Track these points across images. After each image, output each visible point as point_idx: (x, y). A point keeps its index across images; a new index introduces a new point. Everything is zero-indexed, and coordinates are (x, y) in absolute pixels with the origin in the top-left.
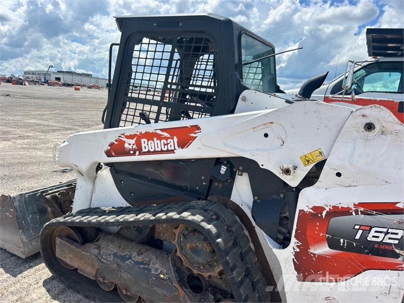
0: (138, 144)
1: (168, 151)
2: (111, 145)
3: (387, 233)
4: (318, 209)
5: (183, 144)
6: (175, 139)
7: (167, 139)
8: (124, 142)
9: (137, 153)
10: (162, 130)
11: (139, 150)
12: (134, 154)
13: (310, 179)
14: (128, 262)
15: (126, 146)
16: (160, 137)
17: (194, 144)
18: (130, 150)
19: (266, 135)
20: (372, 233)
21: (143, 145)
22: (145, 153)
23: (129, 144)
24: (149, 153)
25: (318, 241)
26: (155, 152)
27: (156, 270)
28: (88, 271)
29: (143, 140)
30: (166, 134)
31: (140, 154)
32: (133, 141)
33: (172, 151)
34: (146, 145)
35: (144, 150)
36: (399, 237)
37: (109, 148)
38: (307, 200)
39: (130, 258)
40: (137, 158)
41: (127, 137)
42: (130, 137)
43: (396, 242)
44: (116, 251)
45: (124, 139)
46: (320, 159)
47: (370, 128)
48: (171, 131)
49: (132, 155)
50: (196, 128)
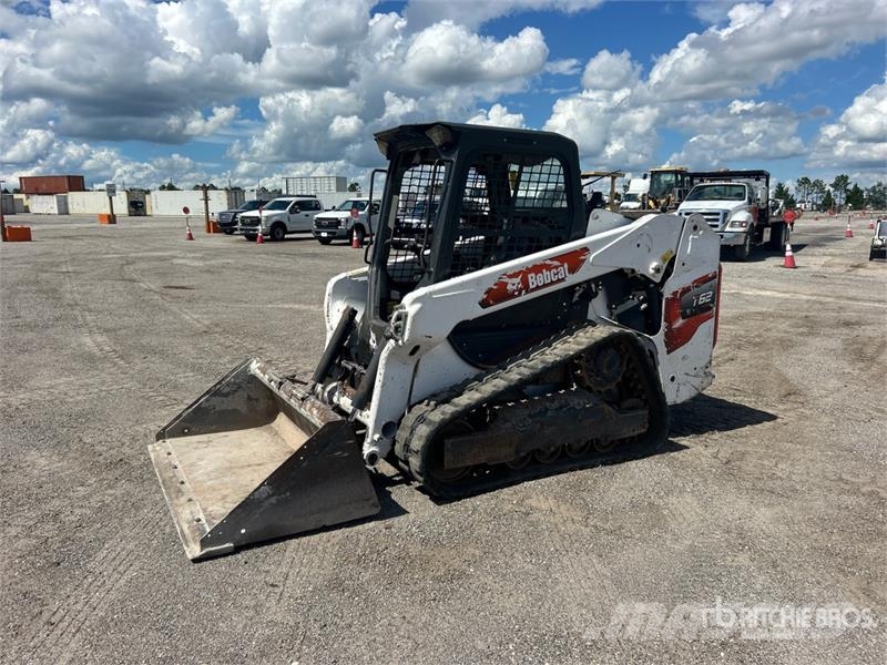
0: (525, 282)
1: (559, 281)
2: (489, 292)
3: (706, 296)
4: (675, 293)
5: (572, 270)
6: (566, 266)
7: (557, 267)
8: (507, 283)
9: (524, 292)
10: (552, 259)
11: (526, 288)
12: (520, 294)
13: (668, 273)
14: (549, 413)
15: (509, 287)
16: (549, 268)
17: (583, 267)
18: (515, 291)
19: (638, 245)
20: (701, 298)
21: (530, 281)
22: (533, 290)
23: (513, 284)
24: (538, 288)
25: (676, 318)
26: (545, 286)
29: (529, 276)
30: (556, 263)
31: (527, 292)
32: (518, 280)
33: (563, 279)
34: (533, 280)
35: (531, 287)
36: (710, 296)
37: (485, 296)
38: (668, 291)
39: (547, 410)
40: (524, 297)
41: (510, 277)
42: (515, 275)
43: (710, 299)
45: (506, 280)
46: (672, 255)
47: (695, 228)
48: (561, 258)
49: (517, 296)
50: (585, 250)
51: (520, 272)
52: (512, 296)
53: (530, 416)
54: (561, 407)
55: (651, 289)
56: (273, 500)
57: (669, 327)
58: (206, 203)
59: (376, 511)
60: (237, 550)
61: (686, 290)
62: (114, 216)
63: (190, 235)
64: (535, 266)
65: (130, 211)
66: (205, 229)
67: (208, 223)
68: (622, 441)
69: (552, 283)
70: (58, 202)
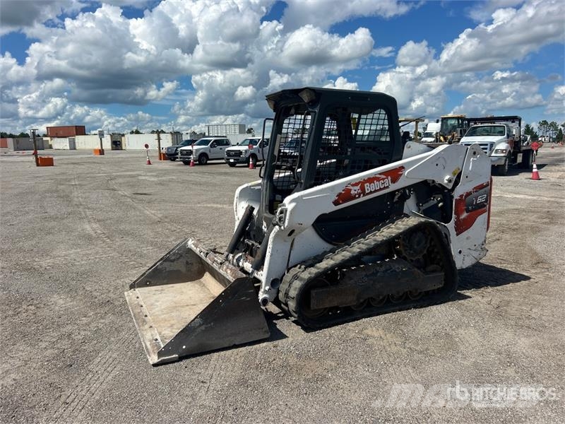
0: (363, 189)
1: (385, 188)
2: (339, 195)
3: (482, 198)
4: (461, 196)
5: (394, 181)
6: (389, 178)
7: (383, 179)
8: (351, 190)
9: (362, 195)
10: (380, 174)
11: (363, 192)
12: (359, 197)
13: (456, 183)
14: (379, 274)
15: (352, 192)
16: (378, 179)
17: (401, 179)
18: (356, 194)
19: (437, 165)
20: (479, 199)
21: (366, 188)
22: (368, 194)
23: (355, 190)
24: (371, 192)
26: (376, 191)
27: (398, 268)
29: (366, 185)
30: (383, 176)
31: (364, 195)
32: (358, 187)
33: (387, 187)
34: (368, 188)
35: (367, 192)
36: (485, 198)
37: (337, 198)
38: (457, 194)
40: (362, 199)
41: (353, 185)
42: (356, 184)
45: (350, 187)
46: (459, 171)
47: (475, 153)
48: (386, 173)
49: (358, 198)
50: (402, 168)
51: (359, 182)
52: (354, 198)
53: (366, 275)
54: (387, 270)
55: (446, 193)
56: (203, 328)
57: (458, 218)
58: (159, 142)
59: (267, 336)
60: (180, 359)
61: (468, 194)
62: (103, 150)
63: (149, 161)
64: (369, 178)
65: (112, 147)
66: (158, 158)
67: (160, 154)
68: (427, 293)
69: (381, 189)
70: (70, 142)
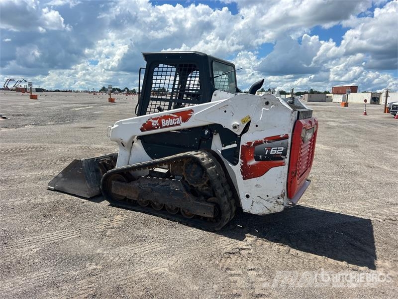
0: (160, 122)
1: (177, 125)
2: (144, 125)
3: (277, 149)
4: (249, 143)
5: (184, 120)
6: (181, 118)
7: (176, 118)
8: (152, 122)
9: (159, 127)
10: (173, 114)
11: (161, 125)
12: (158, 128)
13: (245, 130)
14: (157, 186)
15: (153, 124)
16: (172, 118)
17: (190, 120)
18: (155, 126)
19: (225, 111)
20: (272, 151)
21: (163, 123)
22: (164, 127)
23: (155, 123)
24: (166, 127)
25: (250, 159)
26: (170, 126)
27: (173, 187)
28: (133, 196)
29: (162, 120)
30: (175, 116)
31: (161, 128)
32: (157, 121)
33: (179, 125)
35: (163, 126)
36: (282, 150)
37: (142, 126)
39: (158, 184)
40: (160, 130)
41: (153, 119)
42: (155, 119)
43: (281, 153)
44: (149, 182)
45: (152, 121)
46: (249, 120)
47: (267, 103)
48: (178, 114)
49: (157, 129)
50: (191, 111)
51: (157, 118)
52: (153, 128)
57: (245, 163)
58: (387, 98)
61: (258, 143)
62: (347, 103)
63: (366, 113)
64: (164, 116)
67: (386, 108)
69: (173, 125)
